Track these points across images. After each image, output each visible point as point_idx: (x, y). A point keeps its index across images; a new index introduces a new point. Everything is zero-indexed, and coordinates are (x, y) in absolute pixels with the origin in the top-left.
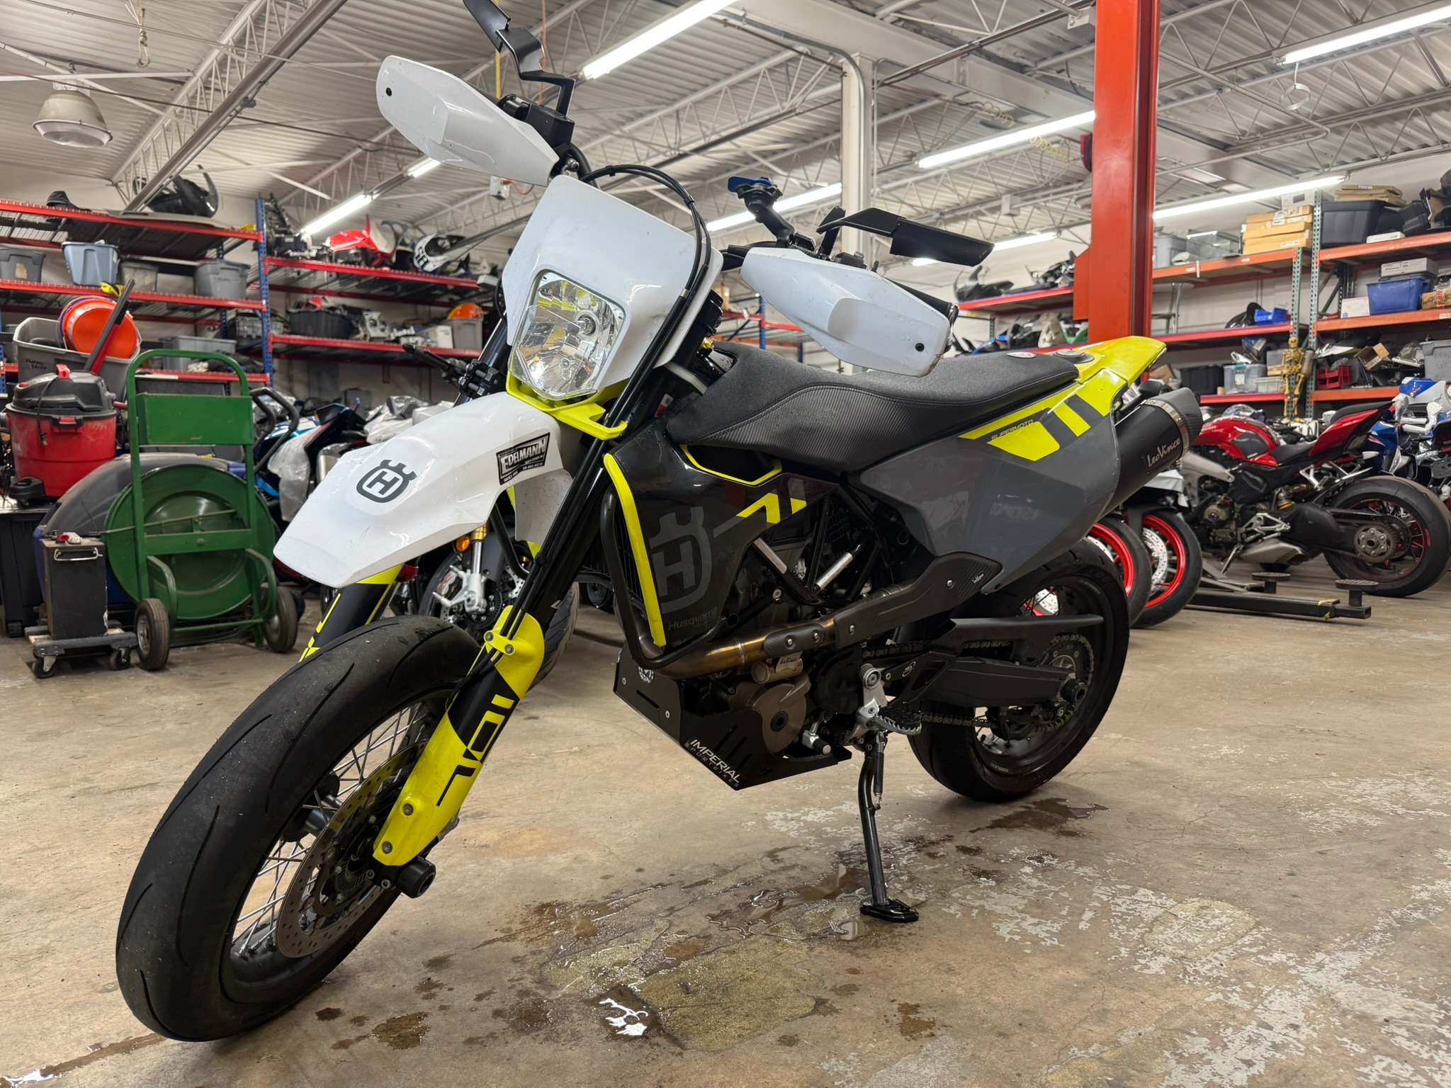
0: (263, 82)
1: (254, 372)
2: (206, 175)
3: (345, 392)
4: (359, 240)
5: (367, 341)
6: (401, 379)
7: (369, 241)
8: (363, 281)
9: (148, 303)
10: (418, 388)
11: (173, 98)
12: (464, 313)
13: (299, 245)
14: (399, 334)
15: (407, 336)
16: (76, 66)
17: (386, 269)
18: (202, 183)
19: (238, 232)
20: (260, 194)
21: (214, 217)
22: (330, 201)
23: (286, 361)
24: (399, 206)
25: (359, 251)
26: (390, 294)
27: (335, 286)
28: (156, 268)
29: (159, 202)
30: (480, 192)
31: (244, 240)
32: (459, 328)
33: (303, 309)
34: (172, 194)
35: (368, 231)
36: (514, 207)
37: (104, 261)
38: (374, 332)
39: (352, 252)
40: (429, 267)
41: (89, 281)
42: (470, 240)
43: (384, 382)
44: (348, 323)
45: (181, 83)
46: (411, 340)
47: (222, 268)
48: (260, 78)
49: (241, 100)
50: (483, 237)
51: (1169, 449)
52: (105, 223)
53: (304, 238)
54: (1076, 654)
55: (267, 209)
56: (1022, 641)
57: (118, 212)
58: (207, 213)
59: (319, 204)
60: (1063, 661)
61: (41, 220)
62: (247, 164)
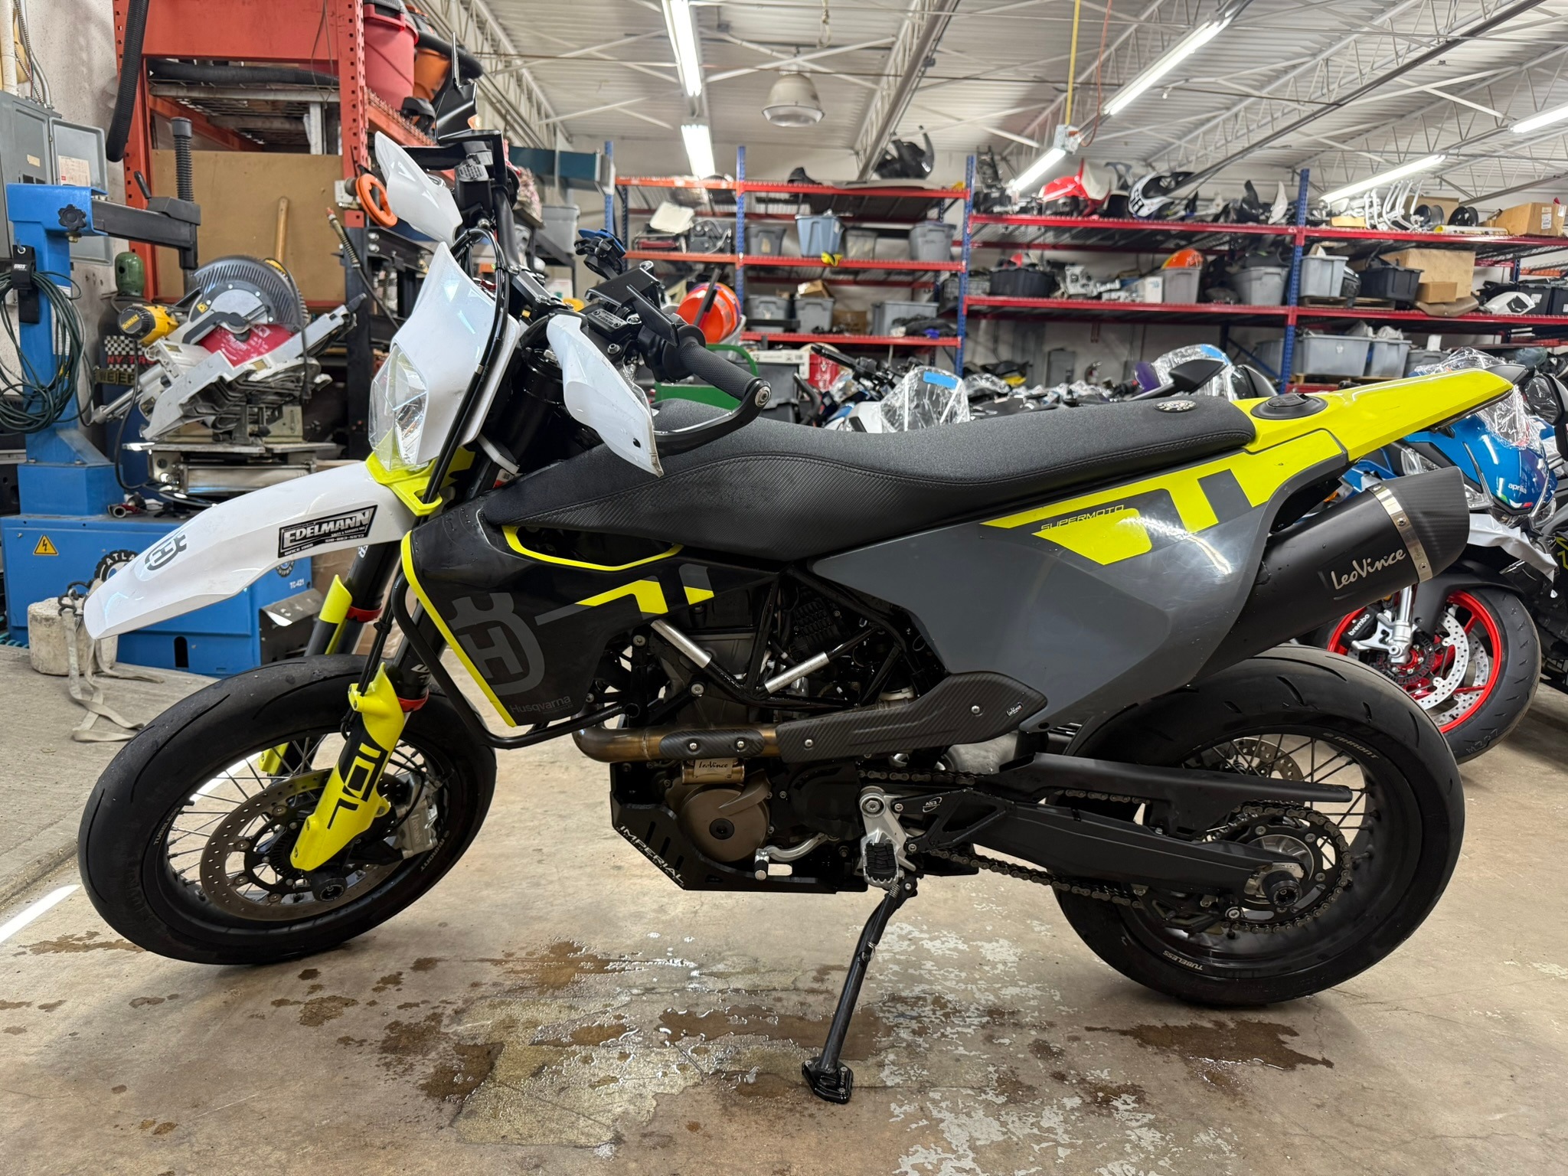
0: (938, 39)
1: (947, 335)
2: (925, 135)
3: (1049, 354)
4: (1070, 188)
5: (1064, 300)
6: (1111, 337)
7: (1080, 188)
8: (1074, 232)
9: (865, 270)
10: (1128, 346)
11: (883, 69)
12: (1180, 261)
13: (1005, 199)
14: (1103, 289)
15: (1111, 291)
16: (801, 49)
17: (1095, 217)
18: (922, 145)
19: (952, 192)
20: (978, 148)
21: (929, 178)
22: (1037, 149)
23: (993, 322)
24: (1126, 144)
25: (1068, 201)
26: (1109, 243)
27: (1050, 238)
28: (875, 234)
29: (884, 167)
30: (1214, 117)
31: (956, 199)
32: (1172, 279)
33: (1004, 268)
34: (894, 158)
35: (1081, 175)
36: (1249, 131)
37: (826, 232)
38: (1073, 289)
39: (1061, 201)
40: (1144, 212)
41: (813, 252)
42: (1201, 175)
43: (1092, 341)
44: (1049, 280)
45: (888, 48)
46: (1114, 295)
47: (931, 230)
48: (933, 36)
49: (922, 60)
50: (1217, 168)
51: (1378, 565)
52: (833, 195)
53: (1009, 192)
54: (1310, 837)
55: (982, 163)
56: (1168, 802)
57: (841, 183)
58: (921, 175)
59: (1030, 155)
60: (1284, 843)
61: (785, 196)
62: (959, 120)
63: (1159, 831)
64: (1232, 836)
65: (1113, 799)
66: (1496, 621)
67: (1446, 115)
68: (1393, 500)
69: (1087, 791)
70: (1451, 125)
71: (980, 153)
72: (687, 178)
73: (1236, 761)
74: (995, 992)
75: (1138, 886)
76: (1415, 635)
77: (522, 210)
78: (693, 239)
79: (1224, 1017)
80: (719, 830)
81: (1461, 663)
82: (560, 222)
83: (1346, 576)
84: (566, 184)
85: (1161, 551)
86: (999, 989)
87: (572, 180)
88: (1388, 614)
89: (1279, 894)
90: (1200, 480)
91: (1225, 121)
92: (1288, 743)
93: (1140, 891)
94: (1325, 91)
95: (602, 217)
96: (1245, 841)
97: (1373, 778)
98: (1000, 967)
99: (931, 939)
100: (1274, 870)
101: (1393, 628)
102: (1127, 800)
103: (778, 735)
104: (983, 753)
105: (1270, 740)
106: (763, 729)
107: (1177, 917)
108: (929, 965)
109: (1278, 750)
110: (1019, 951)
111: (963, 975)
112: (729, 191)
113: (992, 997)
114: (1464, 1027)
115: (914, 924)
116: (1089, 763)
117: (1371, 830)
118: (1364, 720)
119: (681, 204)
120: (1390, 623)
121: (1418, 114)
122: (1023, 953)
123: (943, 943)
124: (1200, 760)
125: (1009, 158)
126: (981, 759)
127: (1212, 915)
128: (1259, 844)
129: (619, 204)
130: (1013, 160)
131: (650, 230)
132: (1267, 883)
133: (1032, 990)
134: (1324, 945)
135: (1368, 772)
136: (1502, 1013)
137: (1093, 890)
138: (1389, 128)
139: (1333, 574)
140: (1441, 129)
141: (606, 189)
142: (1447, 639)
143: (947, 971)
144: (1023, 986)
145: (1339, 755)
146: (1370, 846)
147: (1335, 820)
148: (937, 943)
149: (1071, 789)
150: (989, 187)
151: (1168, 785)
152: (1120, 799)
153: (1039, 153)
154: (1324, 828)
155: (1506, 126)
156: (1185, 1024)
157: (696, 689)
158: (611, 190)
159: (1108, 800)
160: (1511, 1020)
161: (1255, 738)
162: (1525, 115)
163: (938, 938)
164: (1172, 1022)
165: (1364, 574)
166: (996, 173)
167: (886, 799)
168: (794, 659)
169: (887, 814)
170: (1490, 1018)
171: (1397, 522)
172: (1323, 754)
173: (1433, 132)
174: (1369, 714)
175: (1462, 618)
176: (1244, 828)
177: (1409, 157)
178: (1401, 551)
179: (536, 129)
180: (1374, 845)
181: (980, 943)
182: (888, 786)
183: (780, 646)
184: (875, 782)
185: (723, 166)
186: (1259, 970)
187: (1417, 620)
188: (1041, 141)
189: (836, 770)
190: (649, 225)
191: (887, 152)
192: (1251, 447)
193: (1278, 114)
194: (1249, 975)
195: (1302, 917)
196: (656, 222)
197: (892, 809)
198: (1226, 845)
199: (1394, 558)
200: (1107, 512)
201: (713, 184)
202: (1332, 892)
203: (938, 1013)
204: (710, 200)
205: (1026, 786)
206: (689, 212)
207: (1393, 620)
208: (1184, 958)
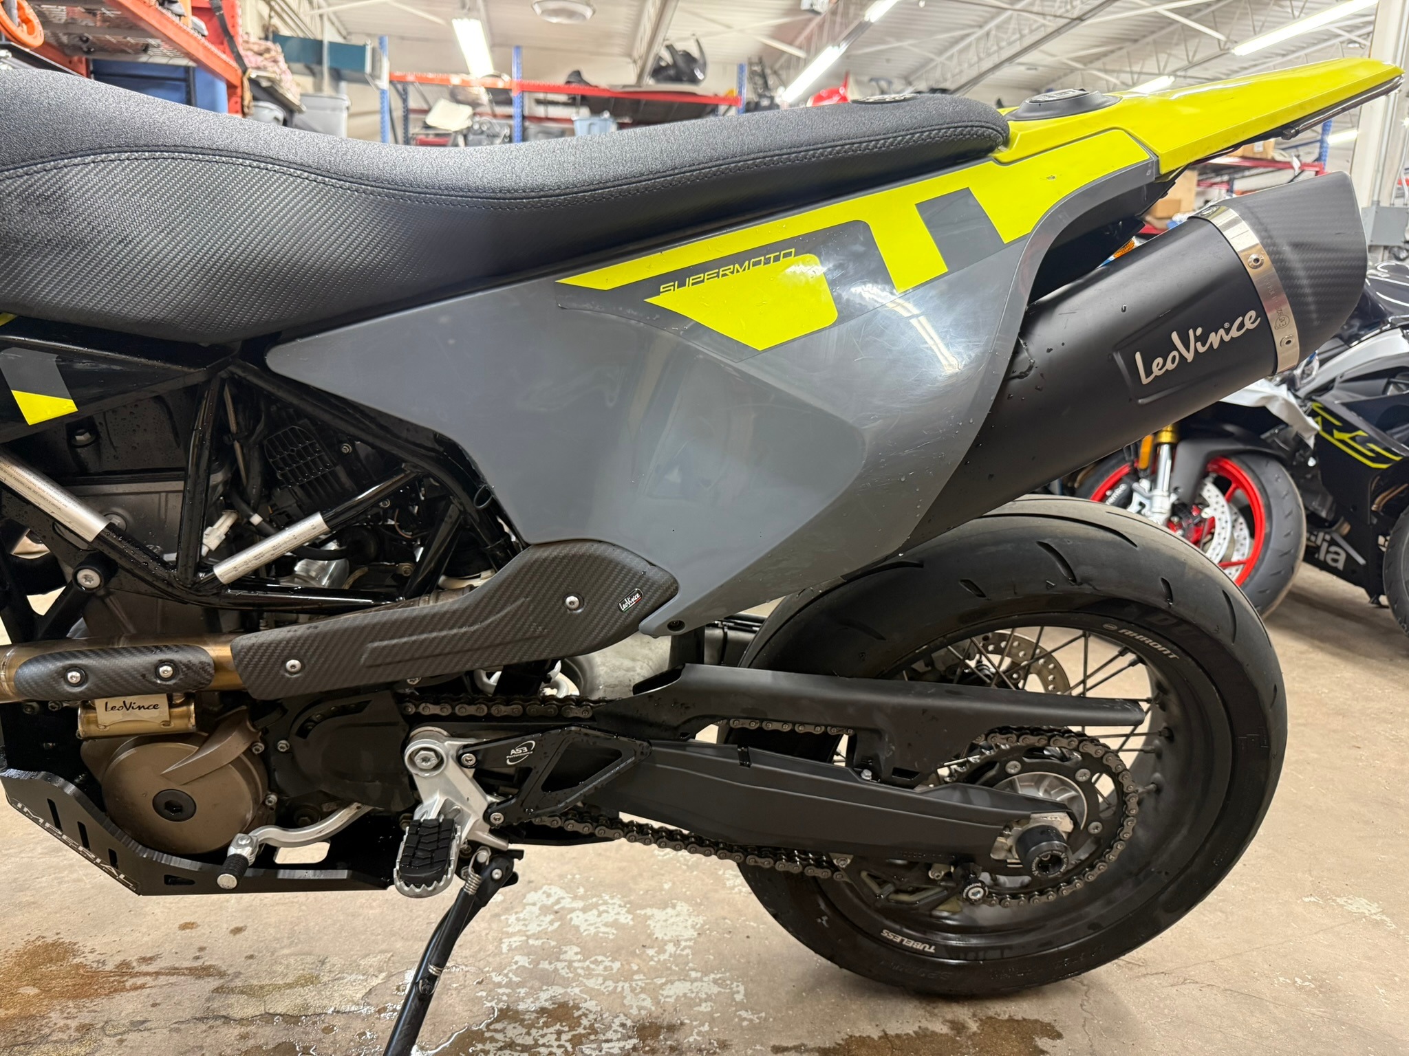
2: (697, 42)
4: (836, 99)
7: (845, 99)
13: (774, 107)
18: (695, 53)
19: (725, 99)
20: (750, 58)
21: (703, 85)
22: (805, 59)
24: (888, 61)
29: (659, 72)
30: (968, 35)
31: (730, 106)
34: (668, 64)
35: (845, 86)
36: (1000, 48)
50: (974, 81)
51: (1214, 339)
52: (610, 98)
53: (778, 100)
54: (1082, 775)
55: (753, 73)
56: (878, 732)
57: (616, 86)
58: (694, 80)
59: (796, 65)
60: (1046, 783)
61: (563, 98)
62: (729, 27)
63: (867, 775)
64: (973, 776)
65: (800, 729)
66: (1259, 490)
67: (1175, 41)
68: (1244, 226)
69: (762, 720)
70: (1180, 51)
71: (751, 64)
72: (464, 76)
73: (979, 662)
74: (654, 992)
75: (837, 855)
76: (1174, 506)
77: (271, 87)
78: (471, 137)
79: (962, 1013)
80: (170, 806)
81: (1222, 536)
82: (328, 112)
83: (1160, 360)
84: (337, 76)
85: (853, 322)
86: (662, 986)
87: (346, 72)
88: (1145, 484)
89: (1041, 861)
90: (918, 205)
91: (979, 39)
92: (1052, 638)
93: (843, 862)
94: (1069, 7)
95: (377, 118)
96: (991, 783)
97: (1165, 683)
98: (670, 948)
99: (584, 910)
100: (1032, 825)
101: (1150, 498)
102: (819, 730)
103: (234, 656)
104: (627, 663)
105: (1027, 634)
106: (206, 644)
107: (897, 891)
108: (571, 952)
109: (1037, 645)
110: (701, 920)
111: (617, 965)
112: (506, 91)
113: (648, 1003)
114: (1271, 1007)
115: (569, 888)
116: (764, 678)
117: (1159, 755)
118: (1163, 604)
119: (459, 102)
120: (1147, 494)
121: (1150, 39)
122: (705, 923)
123: (600, 915)
124: (930, 663)
125: (781, 72)
126: (620, 673)
127: (946, 888)
128: (1012, 785)
129: (397, 104)
130: (783, 74)
131: (427, 127)
132: (1023, 843)
133: (707, 987)
134: (1094, 911)
135: (1159, 675)
136: (1314, 979)
137: (777, 859)
138: (1124, 52)
139: (1138, 356)
140: (1170, 55)
141: (378, 83)
142: (1206, 510)
143: (596, 962)
144: (696, 980)
145: (1122, 654)
146: (1157, 775)
147: (1114, 744)
148: (592, 915)
149: (737, 718)
150: (761, 96)
151: (879, 707)
152: (810, 729)
153: (806, 62)
154: (1102, 761)
155: (1229, 49)
156: (910, 1029)
157: (86, 577)
158: (384, 83)
159: (793, 731)
160: (1325, 990)
161: (1008, 632)
162: (1244, 38)
163: (596, 906)
164: (894, 1028)
165: (1190, 357)
166: (766, 83)
167: (448, 746)
168: (270, 522)
169: (451, 768)
170: (1301, 988)
171: (1248, 262)
172: (1101, 651)
173: (1163, 57)
174: (1170, 595)
175: (1223, 485)
176: (988, 764)
177: (1143, 77)
178: (1253, 313)
179: (307, 20)
180: (1163, 772)
181: (649, 911)
182: (454, 725)
183: (249, 504)
184: (433, 720)
185: (502, 67)
186: (1010, 947)
187: (1176, 489)
188: (808, 51)
189: (359, 708)
190: (425, 123)
191: (660, 58)
192: (1003, 154)
193: (1026, 31)
194: (996, 954)
195: (1069, 882)
196: (431, 120)
197: (459, 760)
198: (964, 792)
199: (1242, 325)
200: (767, 262)
201: (490, 82)
202: (1111, 848)
203: (564, 1037)
204: (491, 101)
205: (669, 717)
206: (468, 110)
207: (1151, 490)
208: (910, 937)
